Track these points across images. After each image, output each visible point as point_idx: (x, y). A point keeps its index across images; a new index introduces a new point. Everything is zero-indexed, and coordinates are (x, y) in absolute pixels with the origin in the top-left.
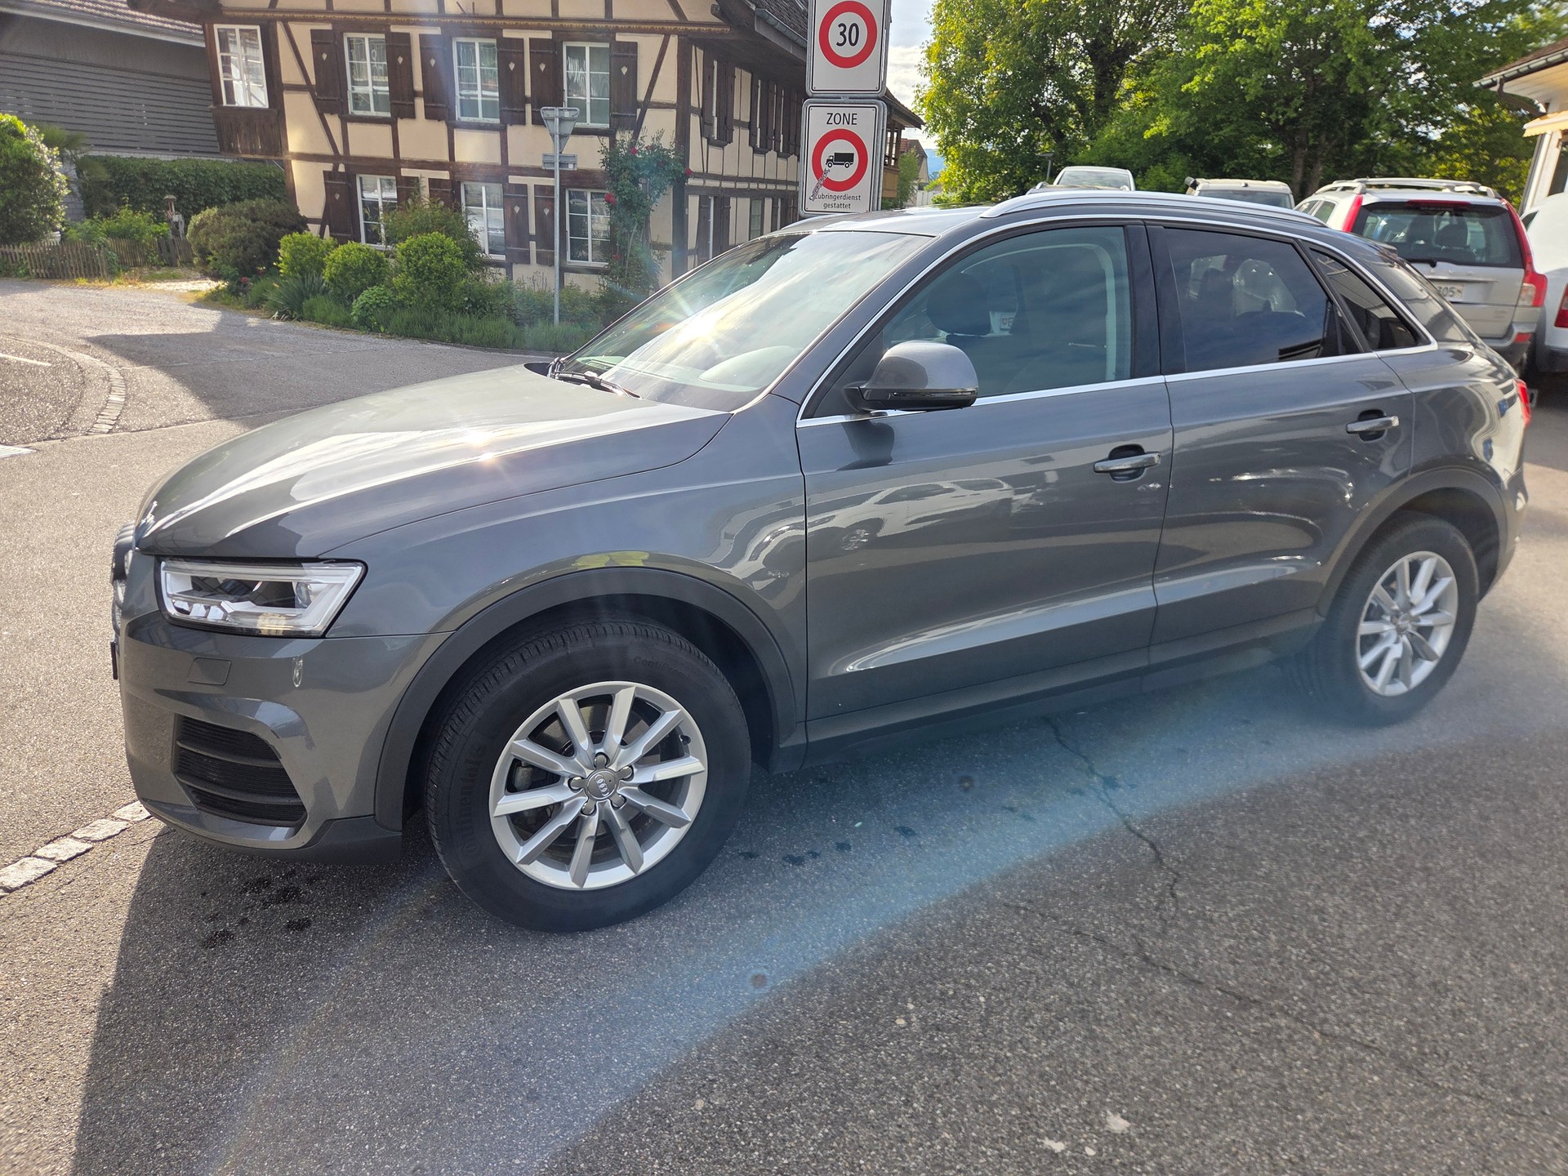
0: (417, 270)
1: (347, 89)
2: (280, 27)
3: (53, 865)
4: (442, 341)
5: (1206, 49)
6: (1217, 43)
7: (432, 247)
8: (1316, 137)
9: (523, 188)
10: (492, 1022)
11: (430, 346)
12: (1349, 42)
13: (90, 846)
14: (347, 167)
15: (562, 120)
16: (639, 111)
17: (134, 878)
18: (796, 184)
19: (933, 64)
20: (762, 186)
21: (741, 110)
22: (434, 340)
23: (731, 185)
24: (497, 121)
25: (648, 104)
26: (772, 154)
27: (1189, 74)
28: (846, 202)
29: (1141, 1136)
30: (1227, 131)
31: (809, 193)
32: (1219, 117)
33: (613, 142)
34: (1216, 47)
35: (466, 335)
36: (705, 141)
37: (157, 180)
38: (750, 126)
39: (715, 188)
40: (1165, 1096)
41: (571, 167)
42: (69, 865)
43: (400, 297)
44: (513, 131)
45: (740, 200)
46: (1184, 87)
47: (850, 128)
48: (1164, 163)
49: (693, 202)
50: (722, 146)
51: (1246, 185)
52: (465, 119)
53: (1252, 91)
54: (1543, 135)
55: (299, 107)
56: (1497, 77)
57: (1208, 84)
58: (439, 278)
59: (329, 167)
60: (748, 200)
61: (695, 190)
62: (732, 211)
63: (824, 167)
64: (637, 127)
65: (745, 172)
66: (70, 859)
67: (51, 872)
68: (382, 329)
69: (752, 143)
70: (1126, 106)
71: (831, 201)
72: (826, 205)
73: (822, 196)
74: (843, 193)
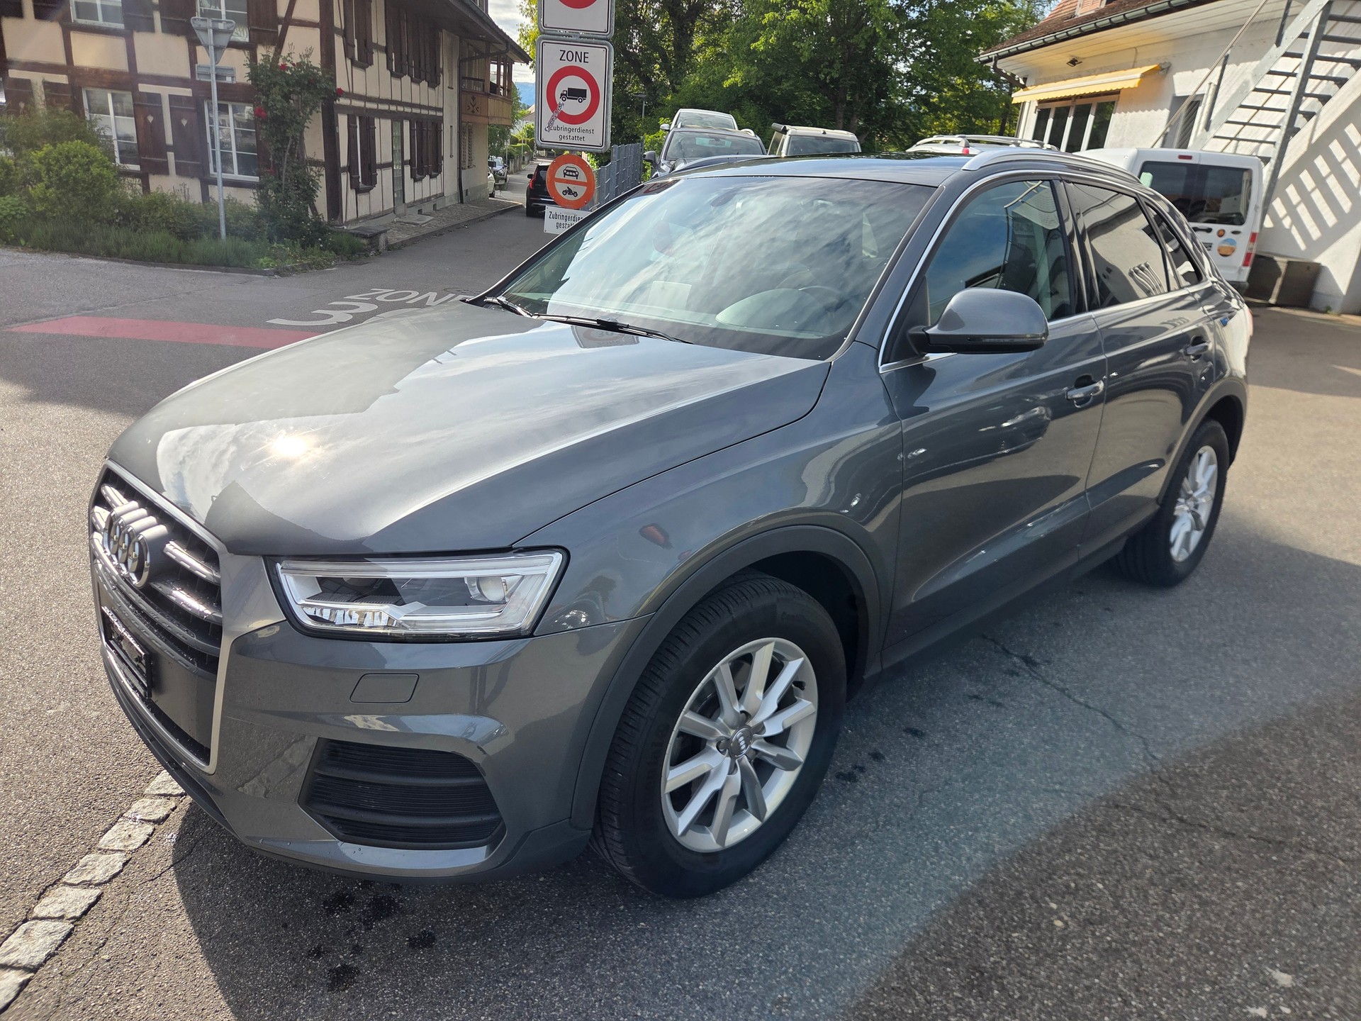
0: (60, 179)
3: (67, 926)
4: (96, 255)
5: (769, 16)
6: (777, 12)
7: (75, 156)
8: (852, 95)
9: (156, 98)
10: (711, 1009)
11: (82, 260)
12: (876, 19)
13: (97, 892)
15: (216, 31)
16: (280, 27)
17: (183, 922)
18: (441, 110)
19: (534, 6)
20: (401, 109)
21: (379, 35)
22: (87, 253)
23: (373, 106)
24: (121, 26)
25: (288, 21)
26: (406, 79)
27: (755, 34)
28: (581, 135)
29: (1306, 984)
30: (786, 85)
32: (780, 73)
33: (253, 57)
34: (777, 15)
35: (124, 249)
36: (349, 62)
38: (386, 50)
39: (359, 108)
40: (1293, 944)
41: (229, 80)
42: (87, 921)
43: (39, 208)
44: (140, 39)
45: (383, 121)
46: (753, 45)
47: (578, 64)
48: (740, 109)
49: (343, 120)
50: (364, 68)
51: (824, 133)
52: (82, 21)
53: (806, 54)
54: (1024, 103)
56: (992, 54)
57: (771, 45)
58: (87, 189)
60: (390, 121)
61: (344, 109)
62: (377, 131)
63: (558, 100)
64: (279, 42)
65: (385, 95)
66: (85, 913)
67: (69, 935)
68: (23, 242)
69: (389, 67)
70: (699, 58)
71: (566, 133)
72: (561, 137)
73: (557, 128)
74: (577, 126)
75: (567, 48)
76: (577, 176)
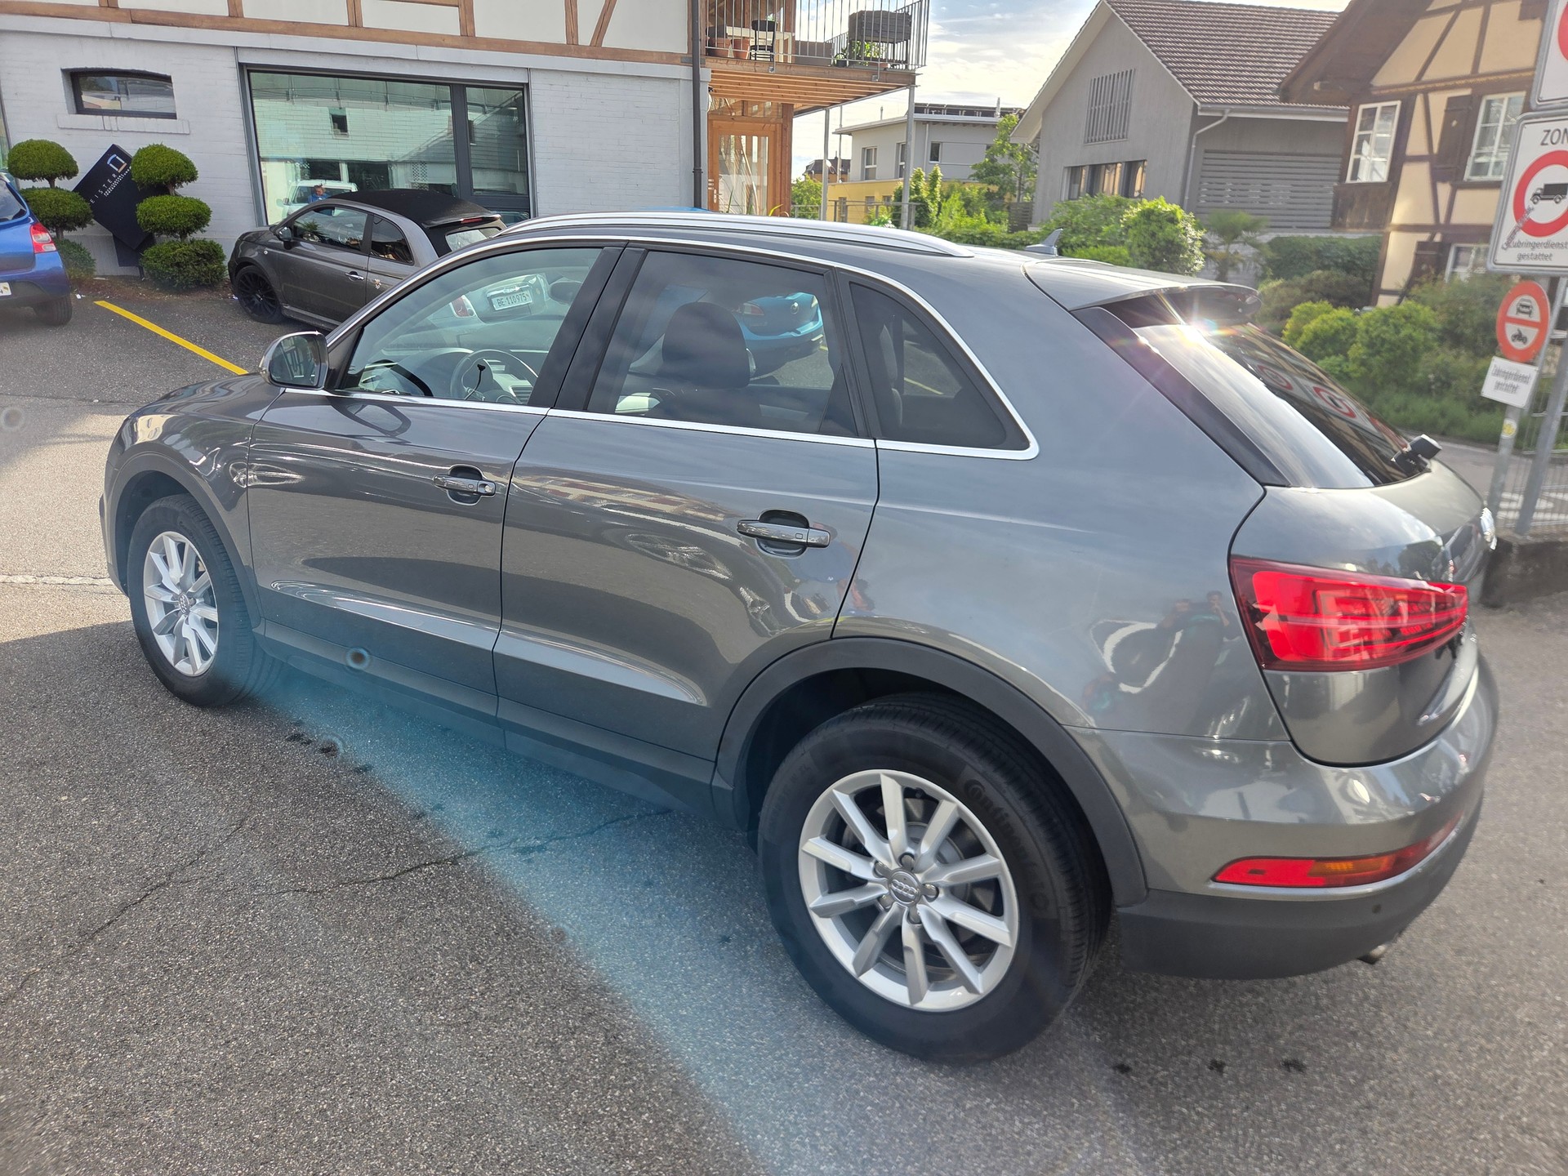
0: (1371, 340)
1: (1469, 154)
2: (1419, 100)
7: (1395, 317)
14: (1444, 237)
28: (1547, 251)
31: (1503, 240)
37: (1327, 257)
47: (1563, 146)
55: (1416, 176)
59: (1424, 237)
63: (1528, 203)
71: (1527, 251)
72: (1521, 257)
73: (1519, 245)
74: (1544, 239)
75: (1552, 126)
76: (1530, 313)
